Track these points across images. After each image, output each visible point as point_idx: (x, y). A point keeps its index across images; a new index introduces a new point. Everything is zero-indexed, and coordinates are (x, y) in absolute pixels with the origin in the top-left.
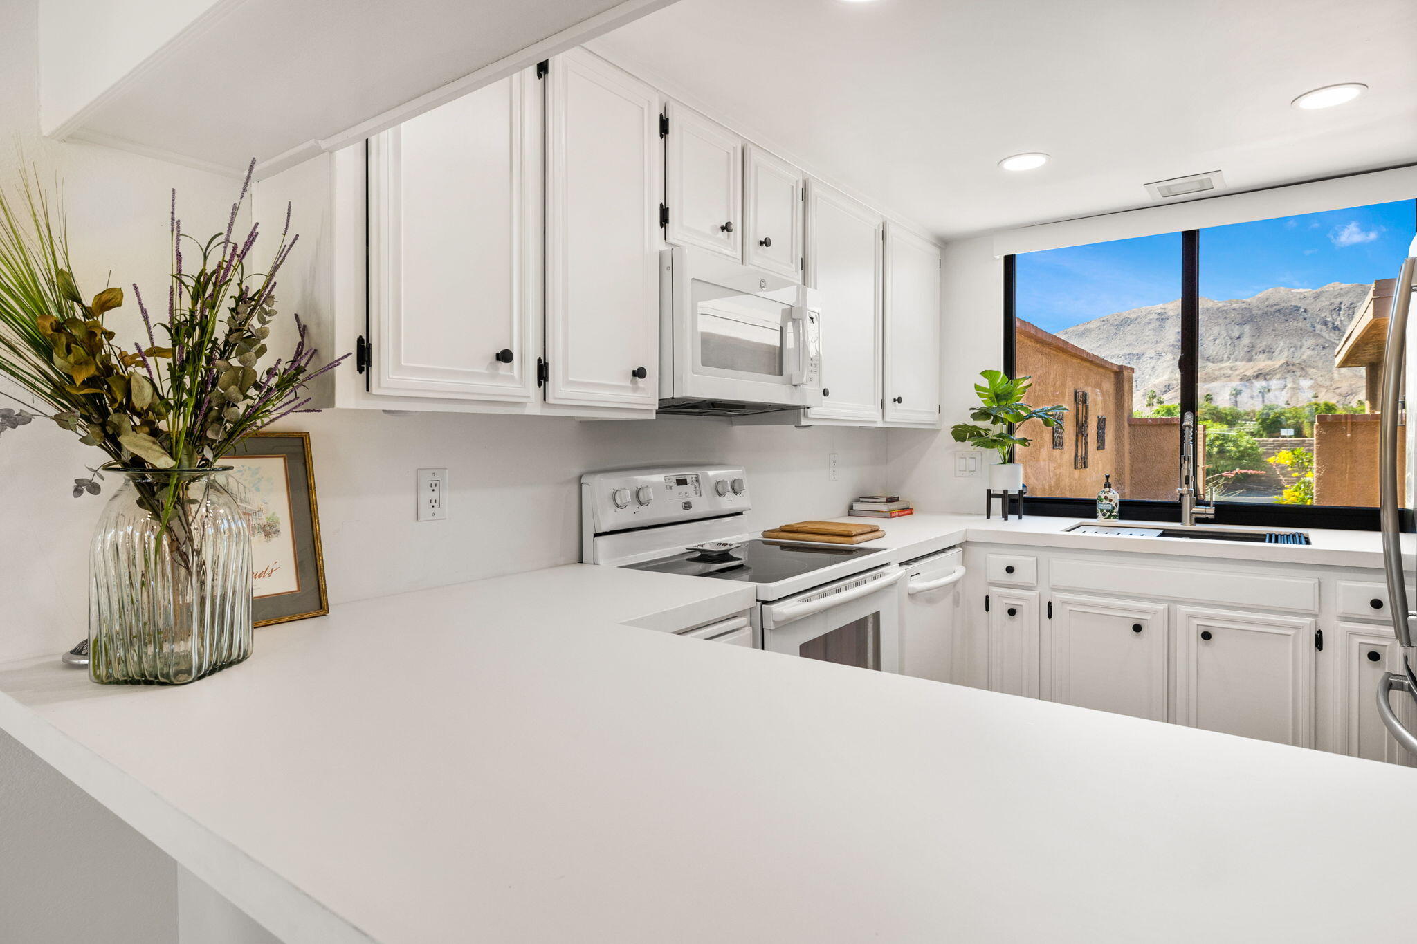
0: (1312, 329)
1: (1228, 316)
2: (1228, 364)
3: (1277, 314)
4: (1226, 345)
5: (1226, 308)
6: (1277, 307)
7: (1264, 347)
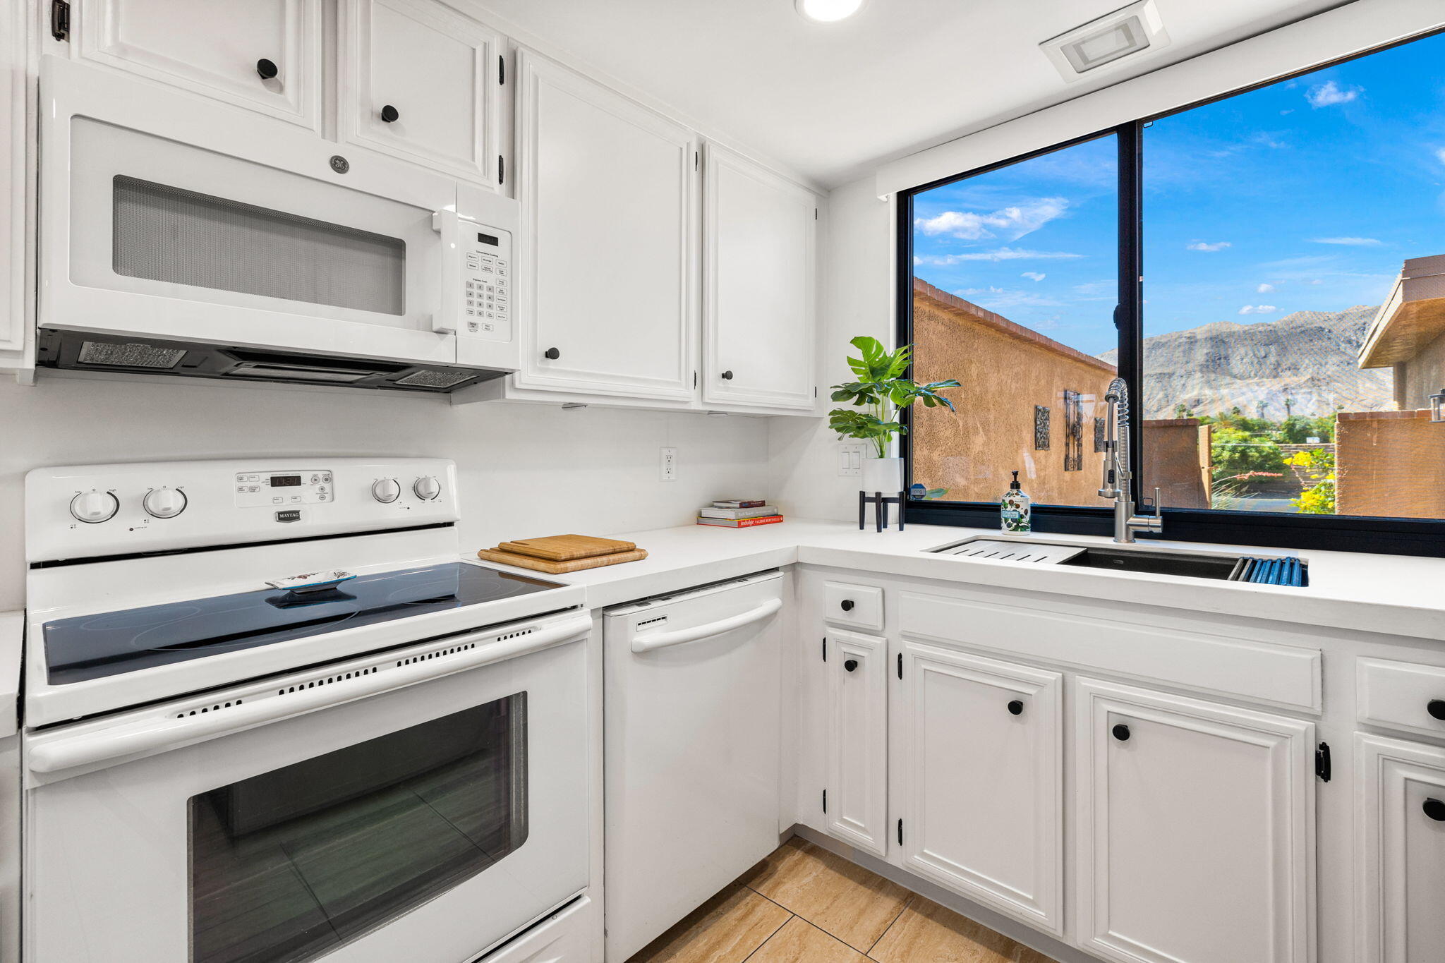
0: (1335, 348)
1: (1254, 338)
2: (1256, 380)
3: (1303, 335)
4: (1252, 363)
5: (1252, 331)
6: (1303, 329)
7: (1289, 365)
